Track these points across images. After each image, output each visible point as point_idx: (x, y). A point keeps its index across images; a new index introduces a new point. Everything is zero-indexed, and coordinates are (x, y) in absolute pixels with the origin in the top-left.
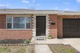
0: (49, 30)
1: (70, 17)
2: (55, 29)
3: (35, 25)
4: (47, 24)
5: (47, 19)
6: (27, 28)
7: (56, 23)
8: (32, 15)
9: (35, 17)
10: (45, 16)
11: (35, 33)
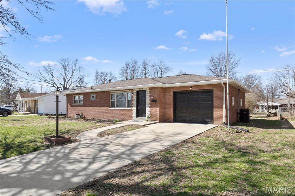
0: (149, 109)
1: (183, 89)
2: (156, 108)
3: (135, 102)
4: (148, 101)
5: (148, 94)
6: (128, 106)
7: (158, 100)
8: (132, 90)
9: (135, 92)
10: (146, 91)
11: (134, 113)
